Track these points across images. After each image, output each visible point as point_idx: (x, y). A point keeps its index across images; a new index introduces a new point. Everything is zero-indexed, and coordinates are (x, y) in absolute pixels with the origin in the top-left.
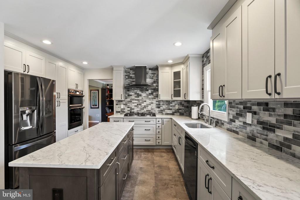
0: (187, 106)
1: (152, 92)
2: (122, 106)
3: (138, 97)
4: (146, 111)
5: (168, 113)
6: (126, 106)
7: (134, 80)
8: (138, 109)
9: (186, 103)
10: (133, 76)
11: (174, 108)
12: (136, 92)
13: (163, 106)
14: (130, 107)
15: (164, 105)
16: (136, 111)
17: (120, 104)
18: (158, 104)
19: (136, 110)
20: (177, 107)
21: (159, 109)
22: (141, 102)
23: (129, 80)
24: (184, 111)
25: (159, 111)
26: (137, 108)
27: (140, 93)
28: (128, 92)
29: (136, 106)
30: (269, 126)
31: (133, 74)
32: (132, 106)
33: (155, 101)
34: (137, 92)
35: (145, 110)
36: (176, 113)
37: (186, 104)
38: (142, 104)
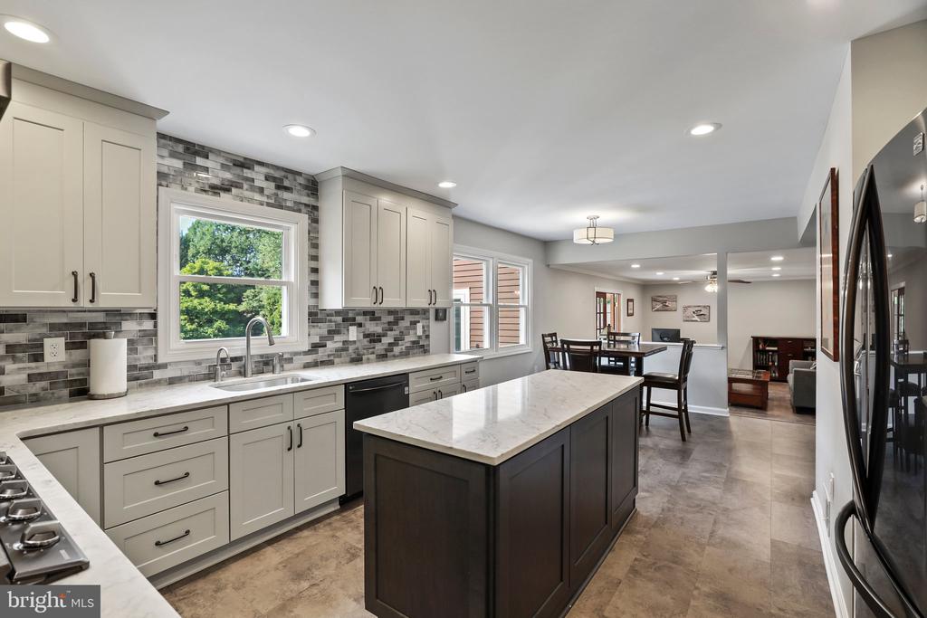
30: (376, 336)
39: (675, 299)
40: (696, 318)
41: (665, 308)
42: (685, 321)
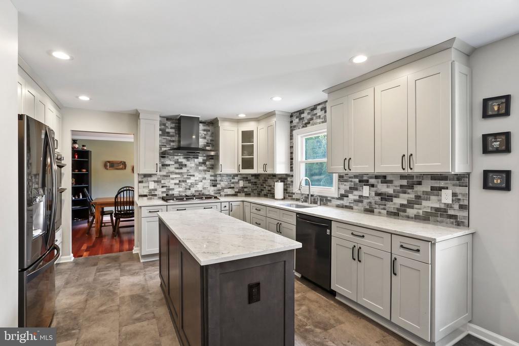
0: (255, 182)
1: (203, 160)
2: (152, 185)
3: (181, 168)
4: (194, 192)
5: (228, 193)
6: (158, 185)
7: (173, 139)
8: (181, 189)
9: (254, 177)
10: (172, 131)
11: (237, 186)
12: (178, 159)
13: (222, 183)
14: (166, 186)
15: (223, 181)
16: (178, 193)
17: (148, 181)
18: (213, 180)
19: (176, 191)
20: (241, 184)
21: (215, 188)
22: (185, 176)
23: (164, 139)
24: (250, 189)
25: (214, 190)
26: (179, 187)
27: (184, 161)
28: (163, 160)
29: (178, 184)
30: (388, 196)
31: (171, 128)
32: (171, 183)
33: (209, 175)
34: (180, 160)
35: (193, 190)
36: (240, 193)
37: (253, 180)
38: (188, 181)
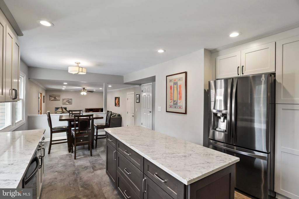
39: (59, 96)
40: (67, 103)
41: (55, 99)
42: (63, 104)
